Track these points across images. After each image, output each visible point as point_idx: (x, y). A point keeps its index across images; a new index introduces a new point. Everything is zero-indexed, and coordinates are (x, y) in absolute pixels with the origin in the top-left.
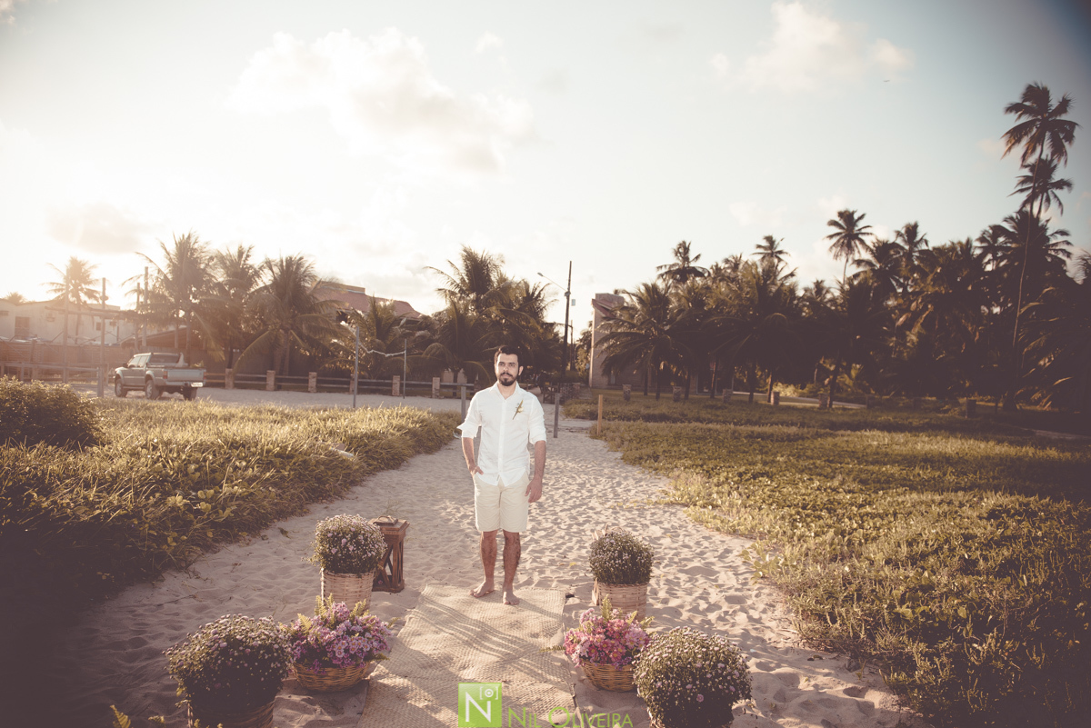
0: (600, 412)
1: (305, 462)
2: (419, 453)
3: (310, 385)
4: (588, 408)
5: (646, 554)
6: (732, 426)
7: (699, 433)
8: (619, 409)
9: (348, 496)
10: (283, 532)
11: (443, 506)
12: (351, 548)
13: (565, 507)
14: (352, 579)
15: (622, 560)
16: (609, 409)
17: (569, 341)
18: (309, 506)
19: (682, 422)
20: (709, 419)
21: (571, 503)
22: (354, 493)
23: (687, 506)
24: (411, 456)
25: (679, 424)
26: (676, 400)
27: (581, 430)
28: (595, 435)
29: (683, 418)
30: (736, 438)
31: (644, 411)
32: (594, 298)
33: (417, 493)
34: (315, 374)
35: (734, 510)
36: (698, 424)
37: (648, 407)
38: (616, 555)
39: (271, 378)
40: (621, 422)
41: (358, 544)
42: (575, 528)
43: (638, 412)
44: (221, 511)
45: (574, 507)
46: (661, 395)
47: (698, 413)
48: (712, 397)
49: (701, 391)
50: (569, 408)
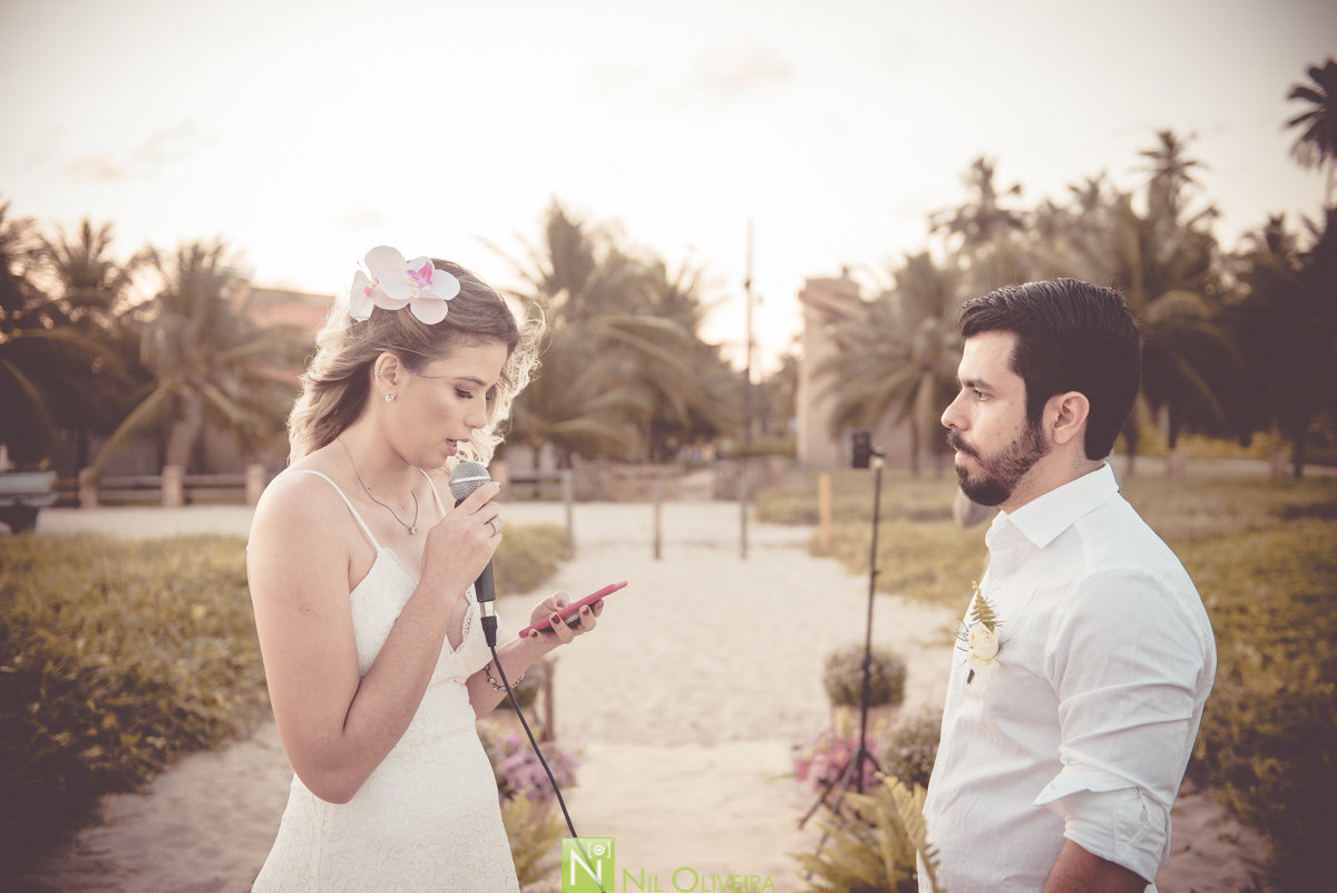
0: (824, 509)
3: (250, 490)
5: (895, 665)
16: (842, 503)
17: (755, 379)
27: (791, 546)
28: (817, 550)
32: (803, 287)
37: (920, 496)
39: (172, 480)
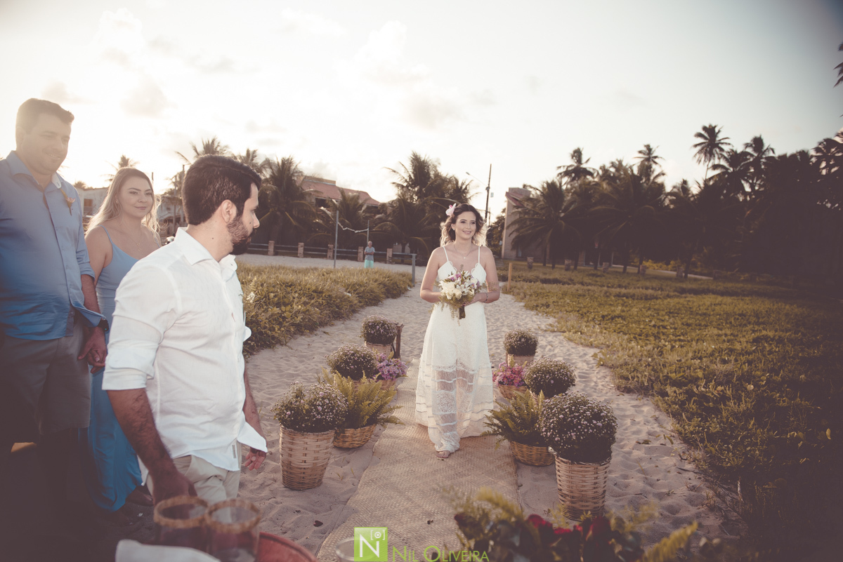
0: (509, 276)
1: (329, 296)
3: (299, 252)
5: (533, 340)
6: (605, 288)
7: (580, 292)
8: (524, 275)
10: (325, 332)
14: (381, 348)
15: (521, 342)
16: (516, 274)
18: (334, 321)
19: (569, 284)
20: (589, 283)
23: (564, 332)
24: (385, 299)
25: (567, 286)
26: (567, 269)
29: (571, 282)
31: (542, 276)
32: (508, 191)
34: (302, 244)
35: (594, 335)
36: (580, 286)
37: (545, 274)
38: (518, 340)
39: (271, 246)
40: (525, 283)
43: (538, 277)
44: (295, 318)
46: (556, 266)
47: (582, 279)
48: (596, 268)
49: (587, 263)
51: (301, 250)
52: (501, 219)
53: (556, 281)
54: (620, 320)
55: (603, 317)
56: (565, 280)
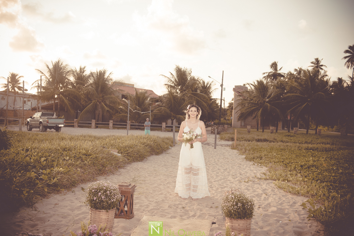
1: (96, 157)
2: (152, 154)
3: (110, 126)
4: (231, 136)
5: (250, 204)
6: (298, 144)
7: (282, 147)
8: (245, 136)
9: (117, 173)
10: (83, 189)
11: (159, 178)
12: (103, 197)
13: (216, 180)
14: (104, 213)
15: (238, 206)
16: (240, 136)
17: (223, 107)
18: (97, 178)
19: (274, 142)
20: (287, 141)
21: (219, 178)
22: (120, 172)
23: (275, 180)
24: (149, 156)
25: (273, 143)
26: (271, 133)
27: (228, 145)
28: (233, 148)
29: (274, 141)
30: (300, 150)
31: (256, 137)
32: (234, 87)
33: (149, 172)
34: (112, 121)
35: (298, 183)
36: (281, 143)
37: (258, 136)
38: (235, 203)
40: (246, 142)
41: (106, 196)
42: (220, 190)
43: (254, 138)
44: (52, 179)
45: (221, 180)
47: (282, 138)
48: (289, 131)
49: (283, 129)
50: (222, 136)
51: (111, 125)
52: (231, 105)
53: (265, 140)
54: (314, 168)
55: (302, 166)
56: (271, 139)
